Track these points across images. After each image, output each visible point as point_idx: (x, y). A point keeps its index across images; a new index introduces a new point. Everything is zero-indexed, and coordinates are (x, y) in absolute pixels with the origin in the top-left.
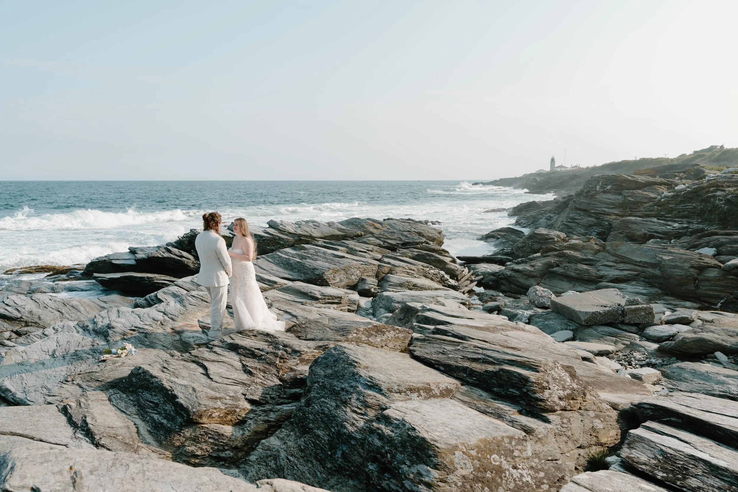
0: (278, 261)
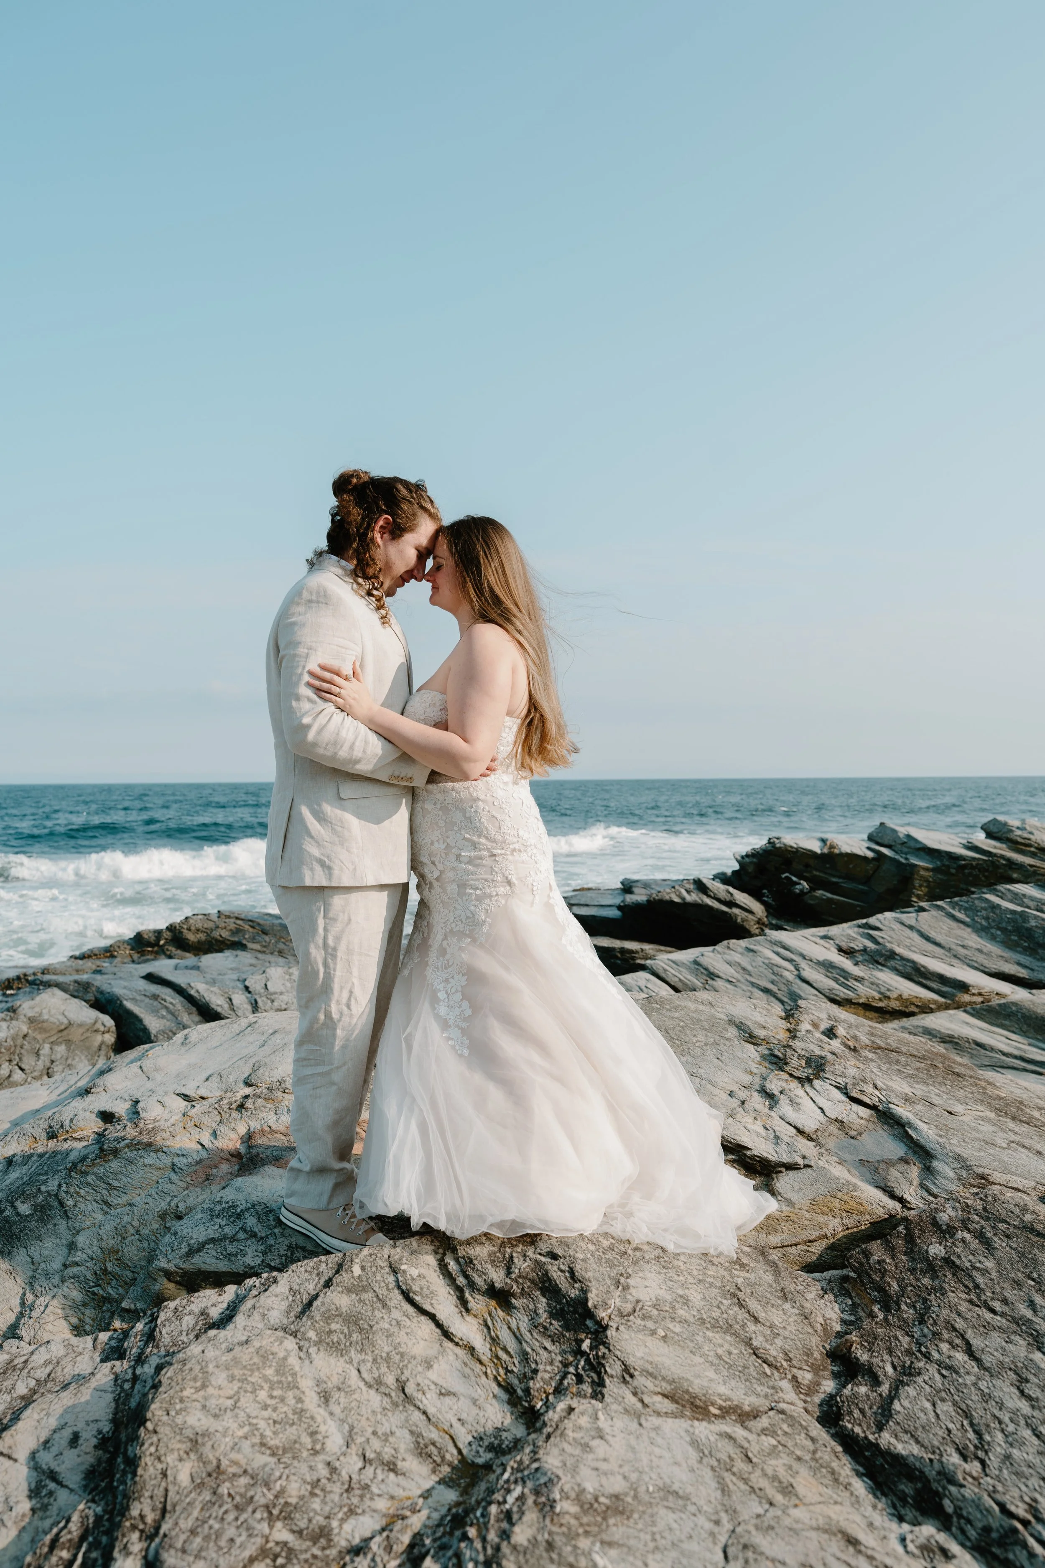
0: (987, 919)
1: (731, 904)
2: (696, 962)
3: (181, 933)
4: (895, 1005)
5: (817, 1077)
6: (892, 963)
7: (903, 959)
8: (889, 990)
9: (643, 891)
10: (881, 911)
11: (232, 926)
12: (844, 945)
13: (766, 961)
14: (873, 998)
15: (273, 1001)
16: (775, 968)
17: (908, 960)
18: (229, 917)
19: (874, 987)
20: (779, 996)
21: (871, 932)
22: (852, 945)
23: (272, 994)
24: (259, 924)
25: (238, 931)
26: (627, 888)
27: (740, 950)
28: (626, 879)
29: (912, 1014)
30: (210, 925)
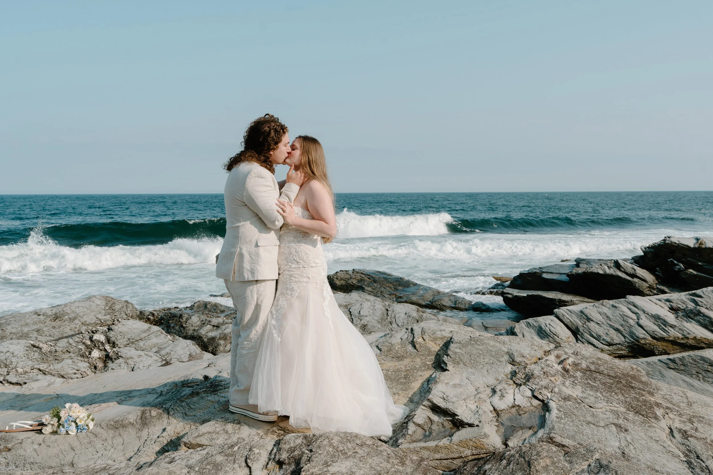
1: (633, 276)
2: (582, 312)
3: (333, 280)
4: (691, 342)
5: (525, 384)
6: (698, 318)
7: (704, 316)
8: (688, 334)
9: (585, 266)
10: (706, 286)
11: (359, 278)
12: (674, 305)
13: (621, 313)
14: (678, 338)
15: (361, 320)
16: (625, 318)
17: (707, 317)
18: (357, 273)
19: (680, 331)
20: (624, 333)
21: (696, 298)
22: (679, 306)
23: (361, 316)
24: (372, 277)
25: (361, 280)
26: (578, 262)
27: (608, 306)
28: (578, 258)
29: (702, 348)
30: (348, 276)
